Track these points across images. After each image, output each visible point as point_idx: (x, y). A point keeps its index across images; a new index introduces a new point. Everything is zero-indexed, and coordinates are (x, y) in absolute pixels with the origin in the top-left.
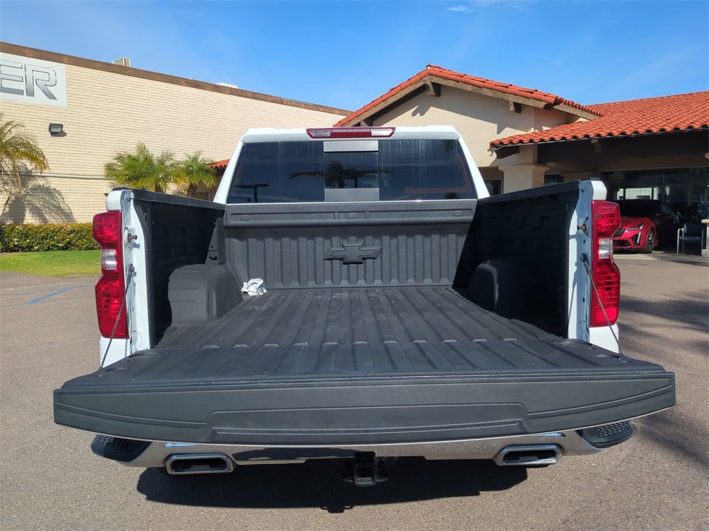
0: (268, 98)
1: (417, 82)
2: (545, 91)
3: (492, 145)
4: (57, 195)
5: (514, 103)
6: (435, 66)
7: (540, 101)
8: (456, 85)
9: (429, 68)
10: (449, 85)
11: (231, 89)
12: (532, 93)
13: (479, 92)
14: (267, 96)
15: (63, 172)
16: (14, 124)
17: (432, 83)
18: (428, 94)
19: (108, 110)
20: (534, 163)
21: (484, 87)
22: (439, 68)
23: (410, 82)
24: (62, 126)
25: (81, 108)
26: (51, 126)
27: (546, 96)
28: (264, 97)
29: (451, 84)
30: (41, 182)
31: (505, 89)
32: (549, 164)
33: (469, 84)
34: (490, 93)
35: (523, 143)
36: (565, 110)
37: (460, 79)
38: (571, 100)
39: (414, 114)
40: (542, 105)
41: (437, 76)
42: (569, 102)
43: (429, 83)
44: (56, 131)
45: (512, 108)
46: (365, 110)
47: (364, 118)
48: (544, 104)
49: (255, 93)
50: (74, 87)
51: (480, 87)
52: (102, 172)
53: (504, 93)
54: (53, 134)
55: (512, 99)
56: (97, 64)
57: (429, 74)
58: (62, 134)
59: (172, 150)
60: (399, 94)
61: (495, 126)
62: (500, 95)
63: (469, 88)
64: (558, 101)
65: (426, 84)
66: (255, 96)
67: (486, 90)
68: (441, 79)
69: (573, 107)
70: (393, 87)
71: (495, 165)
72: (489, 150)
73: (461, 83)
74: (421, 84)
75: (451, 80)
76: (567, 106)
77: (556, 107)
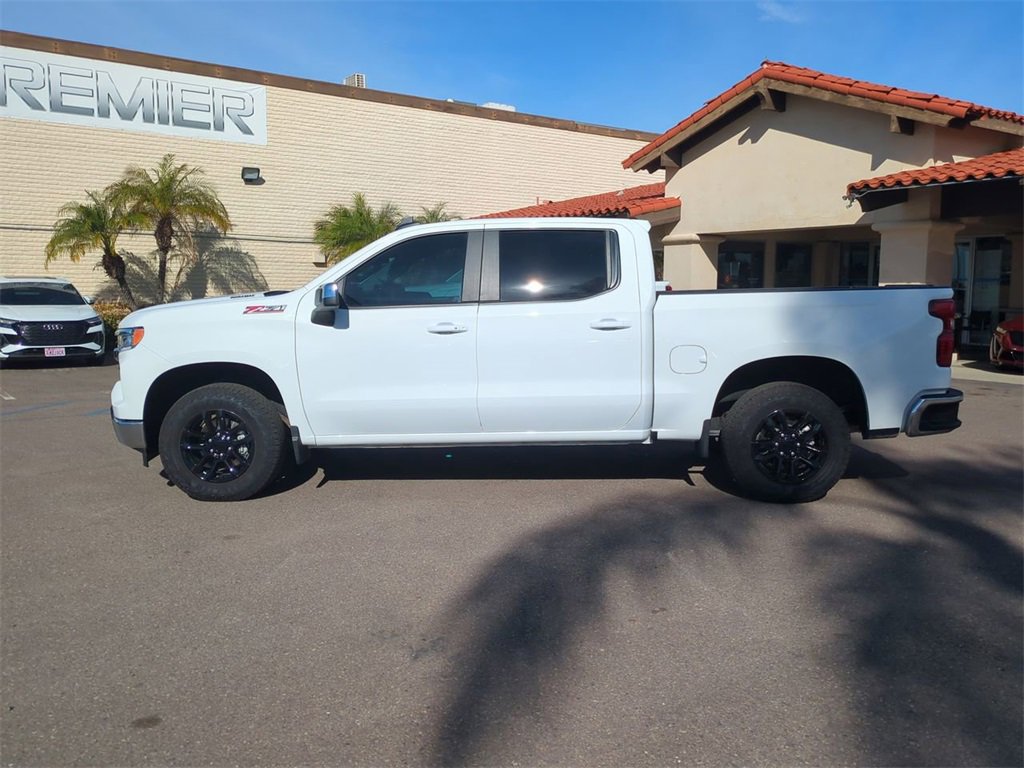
0: (554, 123)
1: (746, 90)
2: (953, 98)
3: (852, 189)
4: (248, 260)
5: (898, 118)
6: (776, 62)
7: (943, 113)
8: (805, 91)
9: (765, 66)
10: (795, 93)
11: (498, 111)
12: (929, 100)
13: (843, 103)
14: (552, 120)
15: (260, 233)
16: (190, 168)
17: (769, 89)
18: (763, 108)
19: (321, 147)
20: (933, 219)
21: (850, 94)
22: (784, 65)
23: (736, 91)
24: (258, 170)
25: (285, 145)
26: (245, 170)
27: (952, 105)
28: (548, 122)
29: (798, 90)
30: (228, 244)
31: (884, 95)
32: (966, 220)
33: (827, 89)
34: (858, 103)
35: (920, 184)
36: (997, 128)
37: (813, 82)
38: (1010, 111)
39: (741, 141)
40: (945, 120)
41: (777, 79)
42: (1005, 114)
43: (763, 91)
44: (252, 177)
45: (895, 127)
46: (670, 136)
47: (666, 149)
48: (949, 118)
49: (535, 117)
50: (277, 116)
51: (844, 94)
52: (311, 232)
53: (883, 101)
54: (248, 181)
55: (896, 112)
56: (309, 84)
57: (766, 77)
58: (259, 181)
59: (394, 202)
60: (719, 110)
61: (868, 158)
62: (876, 106)
63: (827, 96)
64: (974, 113)
65: (758, 92)
66: (534, 121)
67: (853, 98)
68: (784, 83)
69: (1014, 121)
70: (709, 100)
71: (867, 222)
72: (845, 198)
73: (814, 89)
74: (751, 93)
75: (799, 84)
76: (1000, 121)
77: (973, 123)
